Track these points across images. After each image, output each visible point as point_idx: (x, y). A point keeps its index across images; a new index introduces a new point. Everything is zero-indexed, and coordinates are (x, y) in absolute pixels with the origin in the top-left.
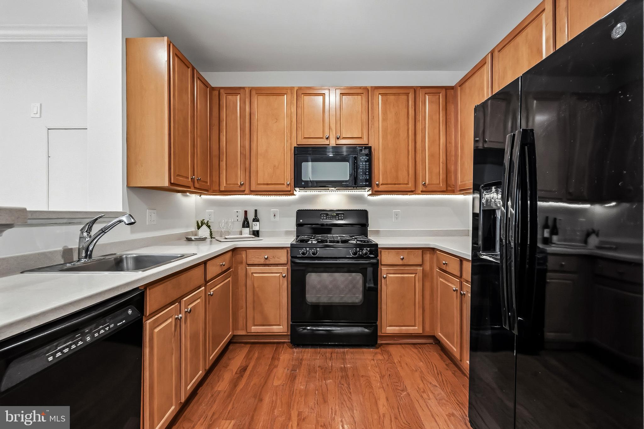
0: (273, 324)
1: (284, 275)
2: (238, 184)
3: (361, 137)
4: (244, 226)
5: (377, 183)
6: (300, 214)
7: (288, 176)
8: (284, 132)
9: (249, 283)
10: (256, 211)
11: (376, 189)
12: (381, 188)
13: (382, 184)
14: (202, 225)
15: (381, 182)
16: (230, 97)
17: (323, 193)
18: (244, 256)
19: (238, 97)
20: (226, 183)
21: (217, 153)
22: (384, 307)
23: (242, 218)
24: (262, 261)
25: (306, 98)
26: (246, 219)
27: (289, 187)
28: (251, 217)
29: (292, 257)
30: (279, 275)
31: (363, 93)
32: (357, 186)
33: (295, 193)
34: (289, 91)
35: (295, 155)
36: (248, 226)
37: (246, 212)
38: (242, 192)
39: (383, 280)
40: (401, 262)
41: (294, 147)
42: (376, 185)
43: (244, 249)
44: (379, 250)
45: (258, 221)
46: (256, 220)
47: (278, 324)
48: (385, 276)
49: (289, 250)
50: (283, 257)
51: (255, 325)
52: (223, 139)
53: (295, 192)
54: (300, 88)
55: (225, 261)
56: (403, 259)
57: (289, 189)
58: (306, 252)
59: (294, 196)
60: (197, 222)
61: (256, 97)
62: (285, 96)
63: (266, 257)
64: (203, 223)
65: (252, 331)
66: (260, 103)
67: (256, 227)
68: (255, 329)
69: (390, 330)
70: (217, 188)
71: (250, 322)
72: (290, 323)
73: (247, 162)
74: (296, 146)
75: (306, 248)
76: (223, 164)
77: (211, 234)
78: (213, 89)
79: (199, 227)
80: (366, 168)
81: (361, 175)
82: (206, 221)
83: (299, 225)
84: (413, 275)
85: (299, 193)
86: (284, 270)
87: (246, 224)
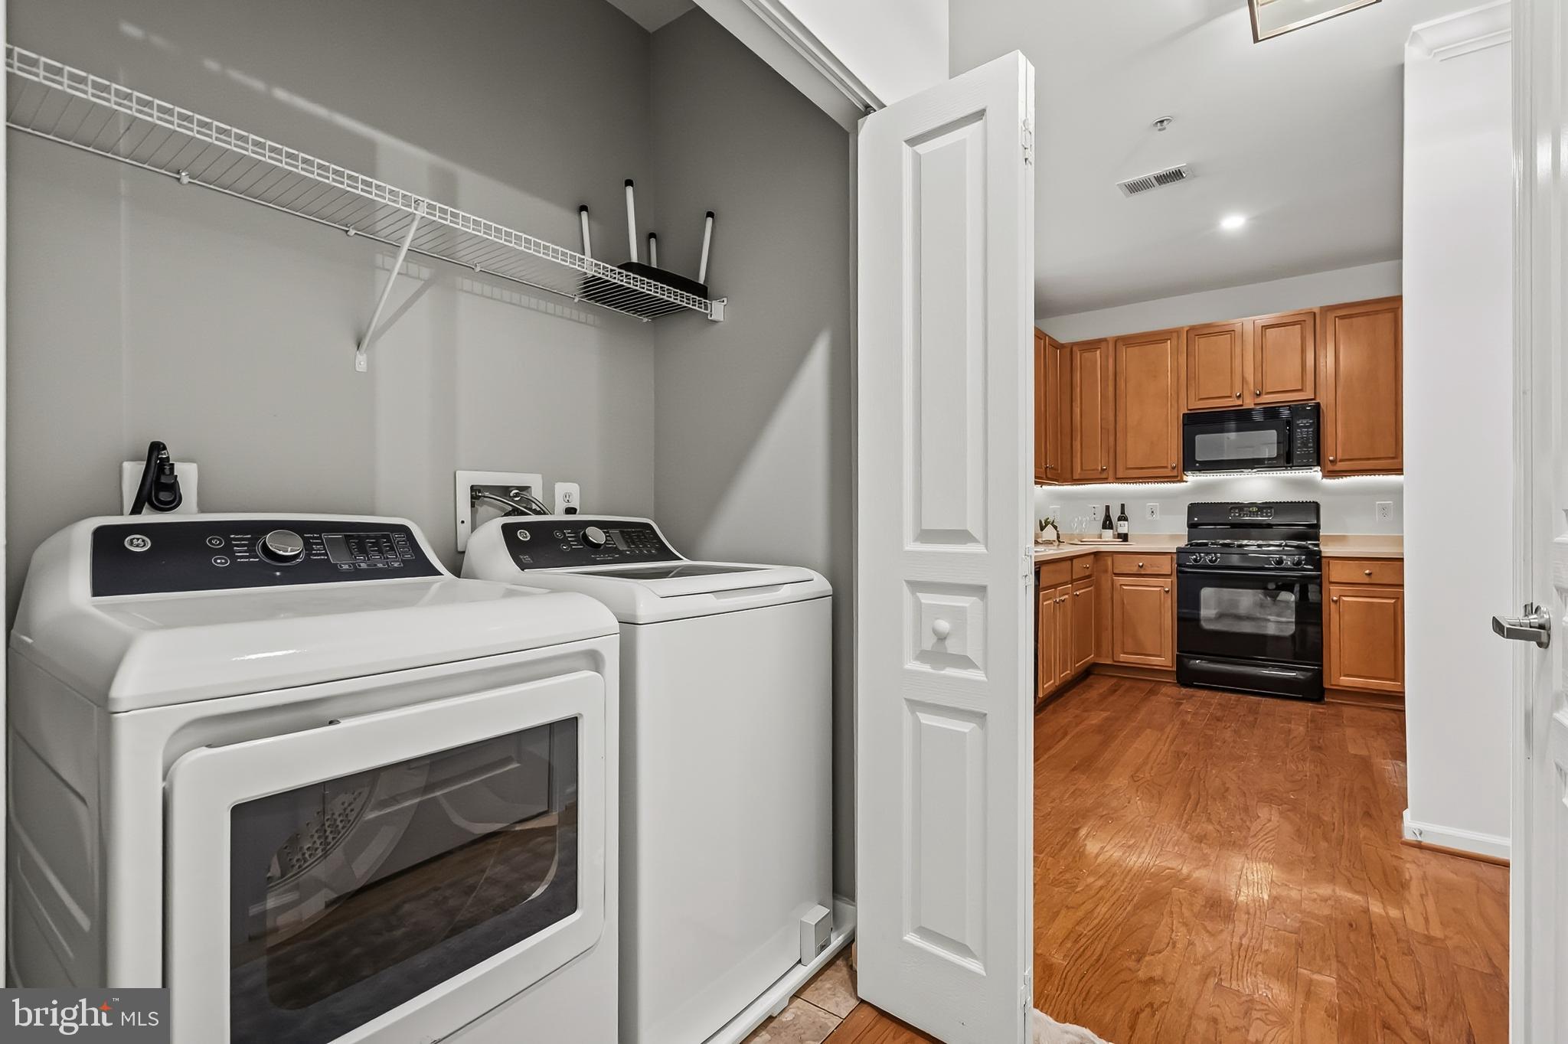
0: (1151, 653)
1: (1167, 589)
2: (1098, 470)
3: (1300, 388)
4: (1104, 527)
5: (1331, 458)
6: (1193, 509)
7: (1173, 454)
8: (1168, 393)
9: (1116, 597)
10: (1123, 506)
11: (1330, 467)
12: (1340, 466)
13: (1341, 461)
14: (1046, 526)
15: (1339, 457)
16: (1086, 355)
17: (1232, 477)
18: (1110, 563)
19: (1098, 352)
20: (1082, 469)
21: (1069, 430)
22: (1334, 645)
23: (1101, 517)
24: (1135, 570)
25: (1203, 341)
26: (1108, 518)
27: (1176, 470)
28: (1115, 514)
29: (1179, 565)
30: (1158, 589)
31: (1304, 321)
32: (1291, 465)
33: (1185, 478)
34: (1175, 335)
35: (1184, 425)
36: (1111, 527)
37: (1108, 508)
38: (1104, 480)
39: (1333, 605)
40: (1367, 580)
41: (1184, 414)
42: (1329, 463)
43: (1108, 554)
44: (1324, 560)
45: (1126, 519)
46: (1123, 518)
47: (1159, 654)
48: (1335, 598)
49: (1175, 556)
50: (1166, 566)
51: (1125, 653)
52: (1077, 411)
53: (1185, 476)
54: (1192, 329)
55: (1088, 563)
56: (1370, 574)
57: (1175, 473)
58: (1200, 560)
59: (1185, 483)
60: (1041, 522)
61: (1124, 348)
62: (1169, 341)
63: (1141, 564)
64: (1047, 523)
65: (1121, 660)
66: (1130, 356)
67: (1123, 526)
68: (1123, 657)
69: (1346, 681)
70: (1069, 476)
71: (1117, 648)
72: (1176, 653)
73: (1112, 439)
74: (1187, 412)
75: (1199, 553)
76: (1077, 445)
77: (1058, 537)
78: (1062, 346)
79: (1042, 528)
80: (1308, 439)
81: (1299, 448)
82: (1051, 520)
83: (1192, 526)
84: (1393, 601)
85: (1192, 479)
86: (1169, 584)
87: (1107, 524)
